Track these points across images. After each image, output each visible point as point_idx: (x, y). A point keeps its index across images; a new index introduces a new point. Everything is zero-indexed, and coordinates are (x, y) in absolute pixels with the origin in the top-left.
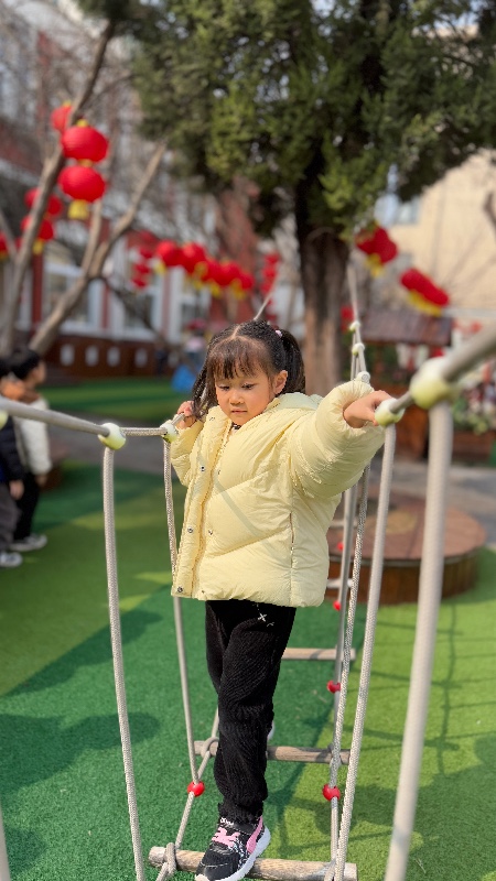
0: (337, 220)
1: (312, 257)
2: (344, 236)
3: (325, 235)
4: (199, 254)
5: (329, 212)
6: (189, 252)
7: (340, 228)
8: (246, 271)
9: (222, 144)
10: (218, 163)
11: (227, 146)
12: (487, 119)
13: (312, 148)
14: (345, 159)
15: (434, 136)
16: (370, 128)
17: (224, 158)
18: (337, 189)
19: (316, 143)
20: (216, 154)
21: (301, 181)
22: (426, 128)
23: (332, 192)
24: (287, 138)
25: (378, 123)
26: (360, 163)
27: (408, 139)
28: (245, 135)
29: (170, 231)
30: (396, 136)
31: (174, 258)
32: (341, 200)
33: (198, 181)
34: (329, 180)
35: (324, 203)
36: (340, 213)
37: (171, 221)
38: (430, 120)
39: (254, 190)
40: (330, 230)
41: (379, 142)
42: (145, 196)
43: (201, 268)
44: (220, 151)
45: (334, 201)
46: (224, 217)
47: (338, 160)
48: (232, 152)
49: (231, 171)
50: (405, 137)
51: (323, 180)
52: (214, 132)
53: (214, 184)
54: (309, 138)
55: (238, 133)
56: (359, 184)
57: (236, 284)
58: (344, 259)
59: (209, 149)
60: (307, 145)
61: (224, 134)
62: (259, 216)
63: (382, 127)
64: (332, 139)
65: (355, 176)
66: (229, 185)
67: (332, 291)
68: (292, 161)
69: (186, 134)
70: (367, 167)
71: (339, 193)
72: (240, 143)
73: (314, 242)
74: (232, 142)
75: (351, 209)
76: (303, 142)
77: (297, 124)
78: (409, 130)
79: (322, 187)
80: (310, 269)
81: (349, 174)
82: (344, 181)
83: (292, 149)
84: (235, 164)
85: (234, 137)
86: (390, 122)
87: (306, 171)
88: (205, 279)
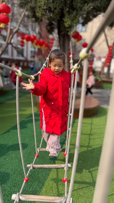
0: (67, 30)
1: (62, 39)
2: (69, 33)
3: (65, 33)
4: (35, 38)
5: (65, 27)
6: (32, 37)
7: (68, 32)
8: (46, 42)
9: (39, 10)
10: (39, 15)
11: (41, 10)
12: (102, 5)
13: (61, 11)
14: (69, 14)
15: (90, 9)
16: (75, 7)
17: (40, 13)
18: (67, 22)
19: (62, 10)
20: (38, 12)
21: (59, 19)
22: (88, 7)
23: (66, 23)
24: (55, 9)
25: (77, 5)
26: (72, 15)
27: (84, 10)
28: (45, 8)
29: (27, 32)
30: (81, 9)
31: (29, 39)
32: (68, 24)
33: (34, 19)
34: (65, 20)
35: (64, 25)
36: (68, 28)
37: (28, 30)
38: (89, 5)
39: (47, 22)
40: (66, 32)
41: (77, 10)
42: (21, 23)
43: (35, 41)
44: (39, 11)
45: (66, 25)
46: (41, 29)
47: (67, 14)
48: (42, 12)
49: (42, 17)
50: (83, 9)
51: (64, 19)
52: (37, 6)
53: (38, 20)
54: (60, 9)
55: (43, 7)
56: (72, 21)
57: (44, 45)
58: (69, 40)
59: (36, 11)
60: (60, 11)
61: (40, 7)
62: (49, 28)
63: (78, 6)
64: (66, 9)
65: (71, 19)
66: (41, 20)
67: (66, 47)
68: (56, 15)
69: (30, 7)
70: (74, 17)
71: (68, 23)
72: (44, 9)
73: (62, 35)
74: (42, 9)
75: (71, 27)
76: (59, 10)
77: (57, 5)
78: (84, 7)
79: (64, 21)
80: (61, 42)
81: (70, 18)
82: (69, 20)
83: (56, 11)
84: (43, 15)
85: (42, 8)
86: (80, 5)
87: (60, 17)
88: (36, 44)
